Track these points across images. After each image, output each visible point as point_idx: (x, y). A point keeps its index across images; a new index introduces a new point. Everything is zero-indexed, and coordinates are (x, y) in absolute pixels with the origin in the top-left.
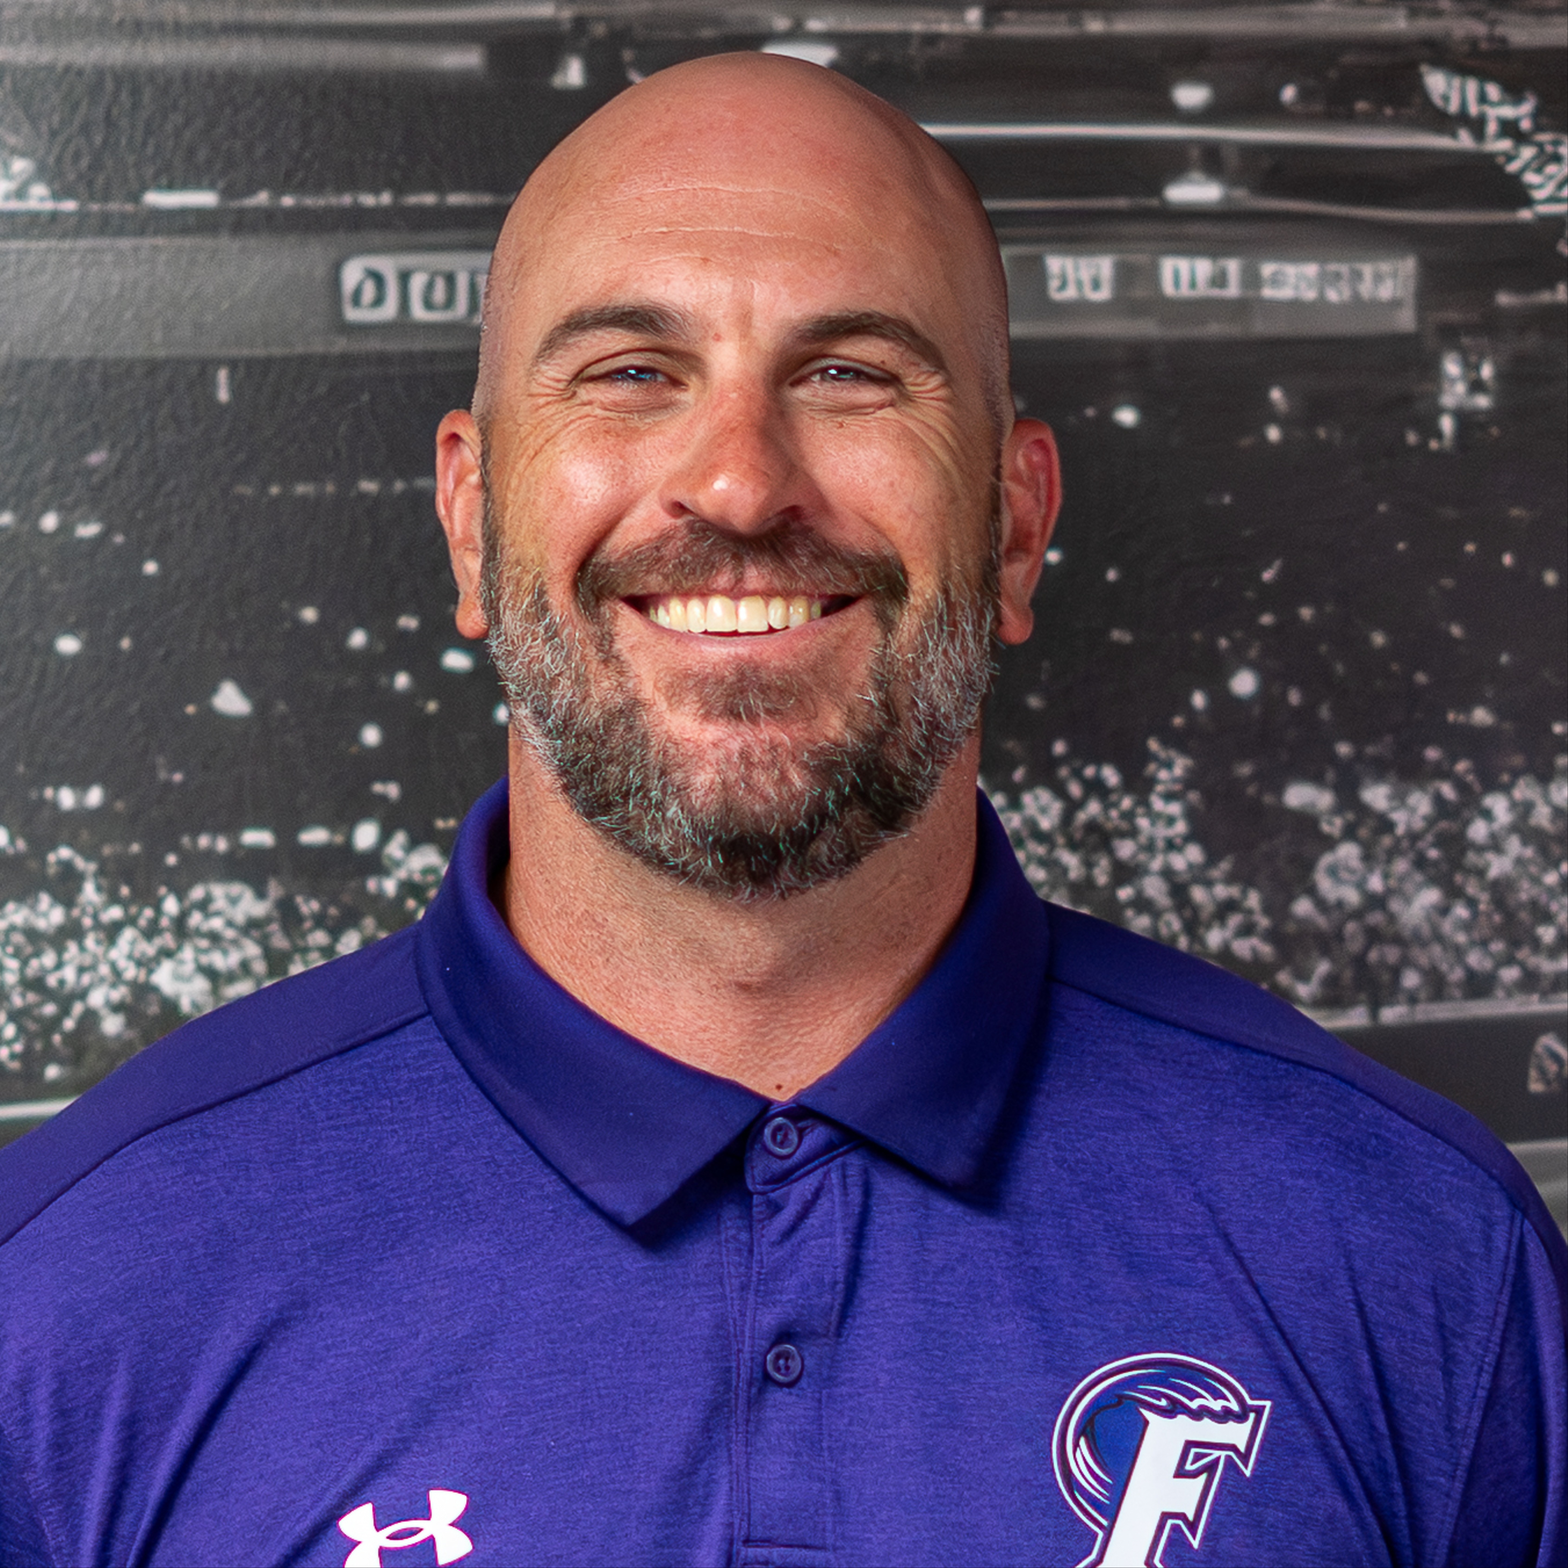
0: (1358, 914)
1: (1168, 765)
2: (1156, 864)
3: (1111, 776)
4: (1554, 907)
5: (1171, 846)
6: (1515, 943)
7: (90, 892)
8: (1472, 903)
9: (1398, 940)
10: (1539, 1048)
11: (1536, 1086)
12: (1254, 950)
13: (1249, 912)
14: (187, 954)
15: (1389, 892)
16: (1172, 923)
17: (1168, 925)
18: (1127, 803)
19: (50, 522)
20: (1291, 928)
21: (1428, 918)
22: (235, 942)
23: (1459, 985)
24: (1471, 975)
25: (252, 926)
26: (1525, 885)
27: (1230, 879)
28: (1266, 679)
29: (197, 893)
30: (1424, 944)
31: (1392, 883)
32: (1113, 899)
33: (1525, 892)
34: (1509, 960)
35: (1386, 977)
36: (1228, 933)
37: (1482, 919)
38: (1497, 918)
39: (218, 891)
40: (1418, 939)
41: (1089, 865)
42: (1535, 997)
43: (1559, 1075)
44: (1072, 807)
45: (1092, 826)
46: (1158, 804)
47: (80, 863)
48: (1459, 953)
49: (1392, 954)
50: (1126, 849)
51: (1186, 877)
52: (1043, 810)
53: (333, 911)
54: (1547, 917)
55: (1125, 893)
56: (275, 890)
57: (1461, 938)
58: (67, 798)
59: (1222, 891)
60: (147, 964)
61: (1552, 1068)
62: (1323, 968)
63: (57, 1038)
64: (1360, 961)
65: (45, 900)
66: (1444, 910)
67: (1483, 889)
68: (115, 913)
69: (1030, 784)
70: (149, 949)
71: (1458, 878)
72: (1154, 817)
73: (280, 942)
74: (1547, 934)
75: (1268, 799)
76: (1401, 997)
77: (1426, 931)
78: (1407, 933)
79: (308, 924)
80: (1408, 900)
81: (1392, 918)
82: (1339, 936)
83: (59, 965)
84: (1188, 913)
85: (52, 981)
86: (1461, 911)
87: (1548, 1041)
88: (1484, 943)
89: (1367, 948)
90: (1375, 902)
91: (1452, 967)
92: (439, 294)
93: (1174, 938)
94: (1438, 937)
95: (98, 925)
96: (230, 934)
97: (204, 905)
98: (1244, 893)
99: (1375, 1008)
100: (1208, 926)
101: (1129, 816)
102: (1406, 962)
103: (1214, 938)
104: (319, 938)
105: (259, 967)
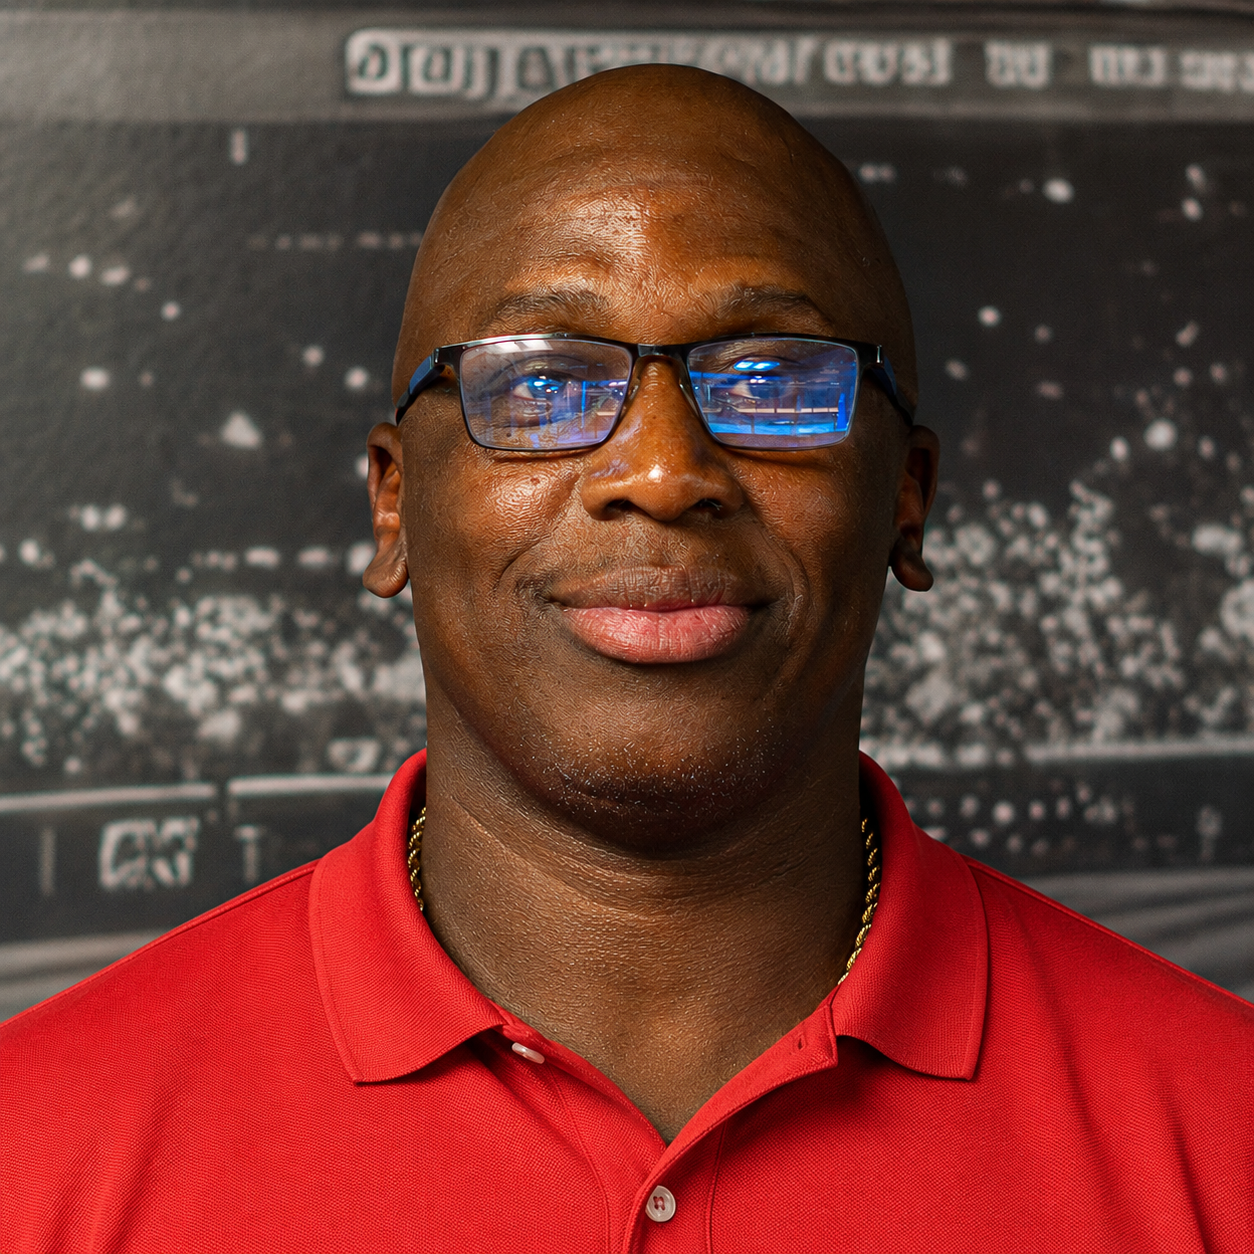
1: (1090, 506)
2: (1078, 597)
3: (1038, 516)
5: (1093, 581)
7: (110, 605)
12: (1165, 678)
13: (1162, 643)
14: (198, 662)
16: (1090, 652)
17: (1087, 653)
18: (1051, 541)
19: (80, 267)
20: (1197, 658)
22: (242, 653)
25: (256, 637)
27: (1145, 612)
28: (1181, 431)
29: (205, 606)
32: (1038, 628)
36: (1142, 662)
39: (228, 607)
41: (1017, 597)
44: (1003, 542)
45: (1018, 562)
46: (1079, 542)
47: (103, 578)
50: (1050, 583)
51: (1104, 610)
52: (976, 546)
53: (329, 624)
55: (1049, 623)
56: (277, 604)
58: (90, 518)
59: (1137, 624)
60: (160, 670)
62: (1227, 695)
63: (77, 737)
65: (68, 610)
68: (132, 623)
69: (964, 521)
70: (161, 656)
72: (1076, 554)
73: (280, 651)
75: (1180, 541)
79: (306, 636)
82: (1243, 666)
83: (81, 669)
84: (1105, 643)
85: (74, 683)
92: (437, 68)
93: (1092, 664)
95: (116, 634)
96: (236, 644)
97: (213, 619)
98: (1158, 626)
100: (1124, 653)
101: (1054, 554)
103: (1130, 666)
104: (316, 649)
105: (261, 674)
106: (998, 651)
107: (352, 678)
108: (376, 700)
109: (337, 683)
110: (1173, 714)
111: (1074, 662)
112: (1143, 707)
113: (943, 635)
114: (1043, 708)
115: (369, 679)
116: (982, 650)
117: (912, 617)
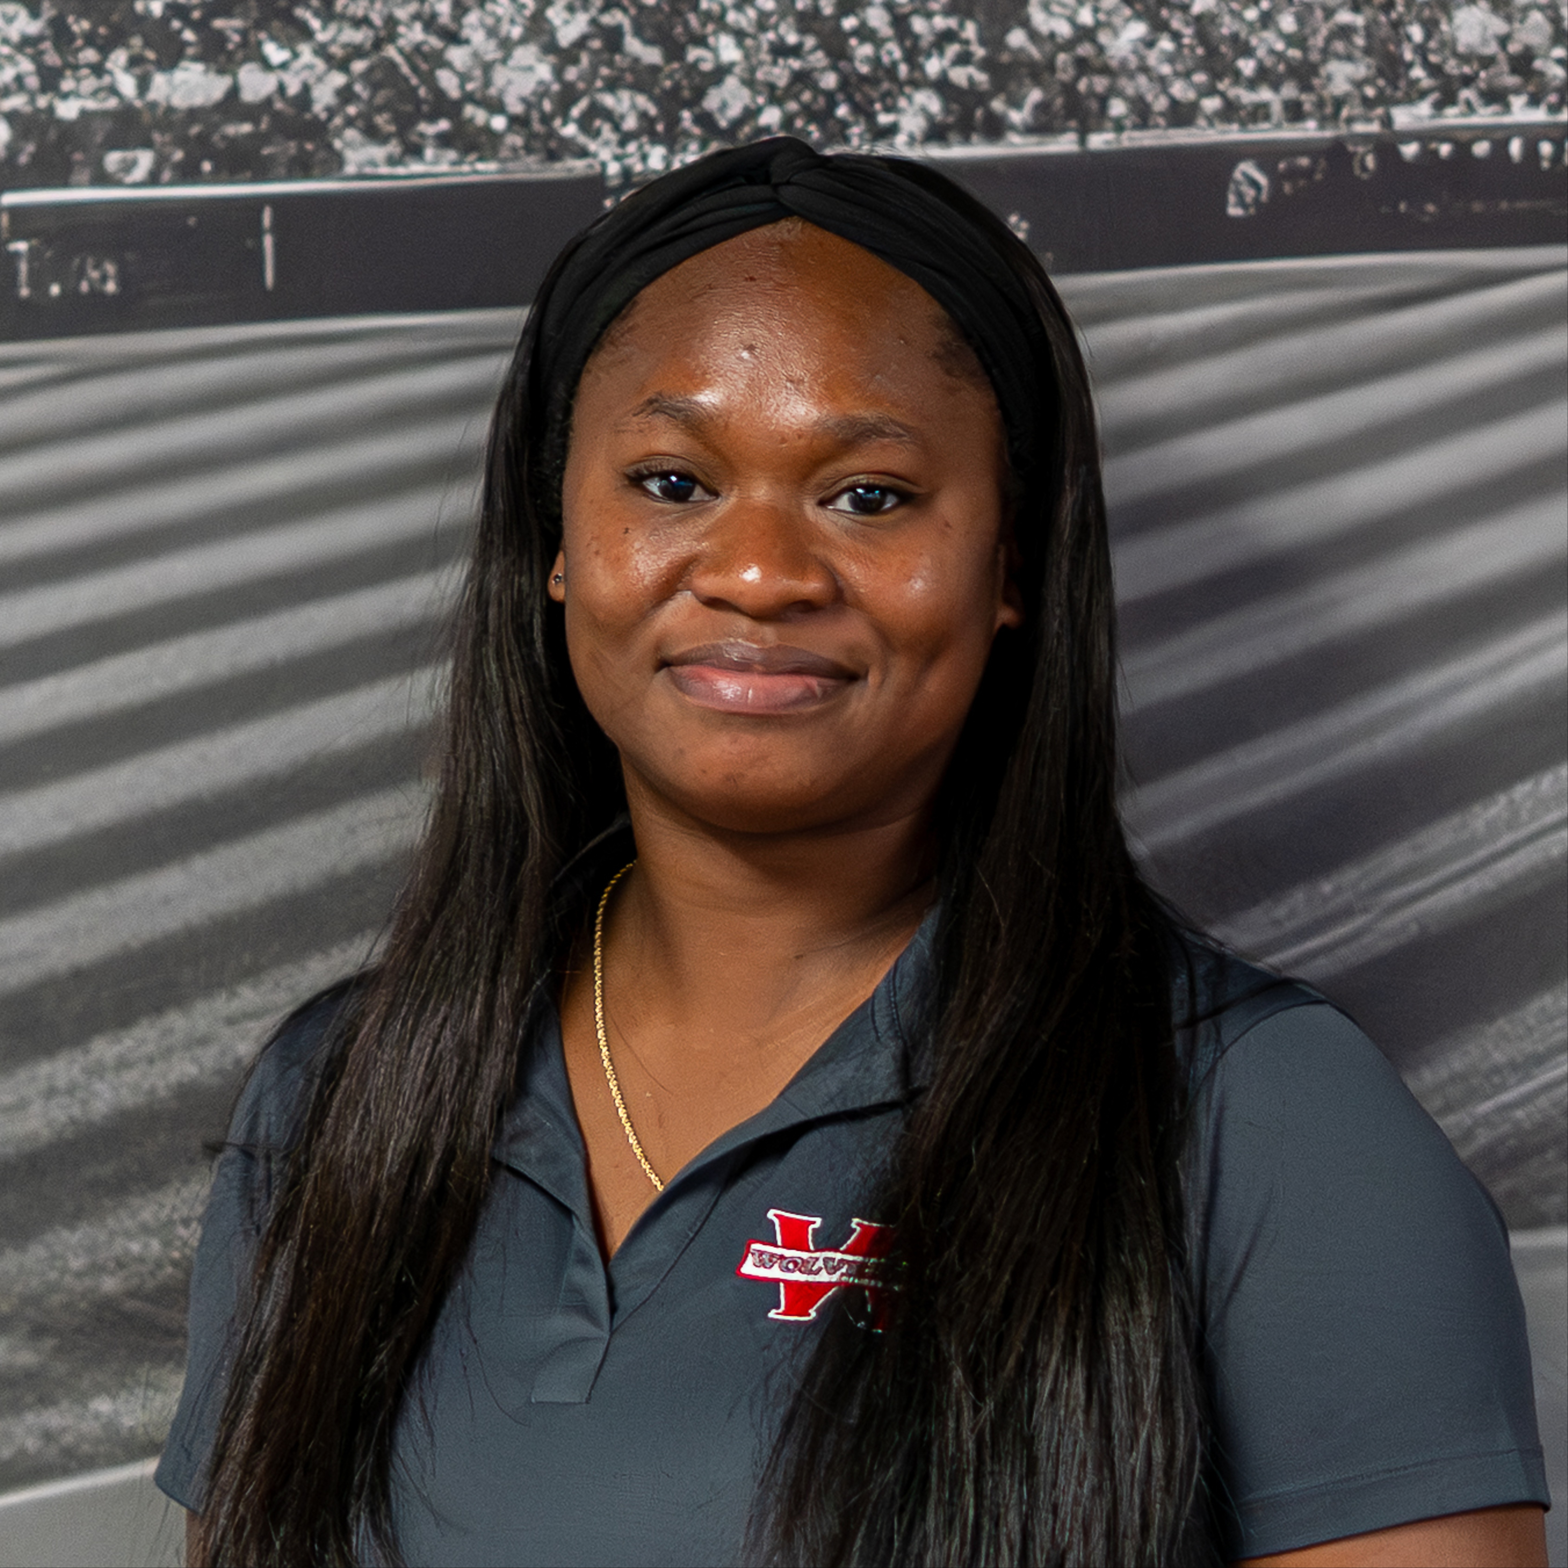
0: (1069, 45)
4: (1254, 41)
6: (1216, 75)
8: (1176, 36)
9: (1105, 70)
10: (1237, 175)
11: (1234, 211)
12: (970, 79)
13: (967, 42)
15: (1098, 25)
16: (894, 51)
17: (890, 53)
20: (1005, 58)
21: (1135, 52)
22: (10, 59)
23: (1162, 114)
24: (1174, 103)
25: (26, 43)
26: (1227, 19)
27: (948, 11)
30: (1131, 76)
31: (1102, 17)
32: (838, 28)
33: (1227, 26)
34: (1210, 91)
35: (1094, 105)
36: (946, 62)
37: (1186, 51)
38: (1200, 51)
40: (1124, 70)
42: (1235, 127)
43: (1256, 200)
48: (1163, 83)
49: (1101, 83)
51: (906, 10)
53: (102, 30)
54: (1247, 51)
55: (849, 23)
56: (48, 10)
57: (1166, 69)
59: (940, 22)
61: (1250, 193)
62: (1035, 95)
64: (1069, 89)
66: (1150, 44)
67: (1187, 24)
71: (1164, 13)
73: (52, 59)
74: (1247, 66)
76: (1109, 125)
77: (1133, 62)
78: (1114, 64)
79: (79, 42)
80: (1116, 33)
81: (1101, 50)
82: (1051, 66)
84: (908, 43)
86: (1166, 44)
87: (1247, 168)
88: (1187, 75)
89: (1077, 79)
90: (1085, 34)
91: (1156, 97)
93: (894, 64)
94: (1144, 69)
98: (962, 25)
99: (1083, 134)
100: (929, 56)
102: (1113, 91)
103: (933, 66)
104: (90, 55)
105: (33, 82)
106: (796, 51)
107: (127, 85)
108: (153, 106)
109: (113, 90)
110: (979, 113)
111: (876, 61)
112: (946, 110)
113: (739, 35)
114: (842, 111)
115: (143, 85)
116: (780, 50)
117: (707, 17)
